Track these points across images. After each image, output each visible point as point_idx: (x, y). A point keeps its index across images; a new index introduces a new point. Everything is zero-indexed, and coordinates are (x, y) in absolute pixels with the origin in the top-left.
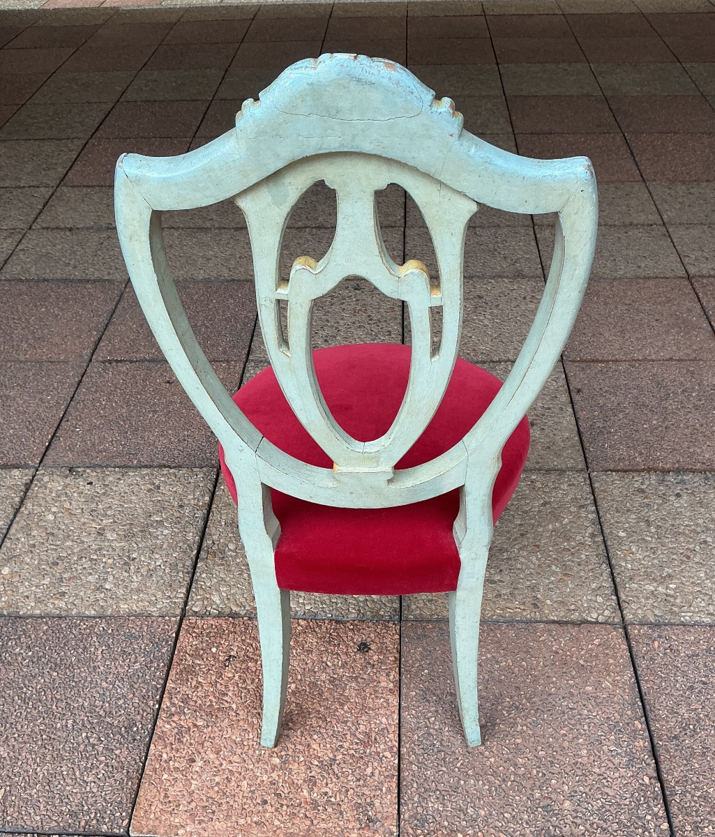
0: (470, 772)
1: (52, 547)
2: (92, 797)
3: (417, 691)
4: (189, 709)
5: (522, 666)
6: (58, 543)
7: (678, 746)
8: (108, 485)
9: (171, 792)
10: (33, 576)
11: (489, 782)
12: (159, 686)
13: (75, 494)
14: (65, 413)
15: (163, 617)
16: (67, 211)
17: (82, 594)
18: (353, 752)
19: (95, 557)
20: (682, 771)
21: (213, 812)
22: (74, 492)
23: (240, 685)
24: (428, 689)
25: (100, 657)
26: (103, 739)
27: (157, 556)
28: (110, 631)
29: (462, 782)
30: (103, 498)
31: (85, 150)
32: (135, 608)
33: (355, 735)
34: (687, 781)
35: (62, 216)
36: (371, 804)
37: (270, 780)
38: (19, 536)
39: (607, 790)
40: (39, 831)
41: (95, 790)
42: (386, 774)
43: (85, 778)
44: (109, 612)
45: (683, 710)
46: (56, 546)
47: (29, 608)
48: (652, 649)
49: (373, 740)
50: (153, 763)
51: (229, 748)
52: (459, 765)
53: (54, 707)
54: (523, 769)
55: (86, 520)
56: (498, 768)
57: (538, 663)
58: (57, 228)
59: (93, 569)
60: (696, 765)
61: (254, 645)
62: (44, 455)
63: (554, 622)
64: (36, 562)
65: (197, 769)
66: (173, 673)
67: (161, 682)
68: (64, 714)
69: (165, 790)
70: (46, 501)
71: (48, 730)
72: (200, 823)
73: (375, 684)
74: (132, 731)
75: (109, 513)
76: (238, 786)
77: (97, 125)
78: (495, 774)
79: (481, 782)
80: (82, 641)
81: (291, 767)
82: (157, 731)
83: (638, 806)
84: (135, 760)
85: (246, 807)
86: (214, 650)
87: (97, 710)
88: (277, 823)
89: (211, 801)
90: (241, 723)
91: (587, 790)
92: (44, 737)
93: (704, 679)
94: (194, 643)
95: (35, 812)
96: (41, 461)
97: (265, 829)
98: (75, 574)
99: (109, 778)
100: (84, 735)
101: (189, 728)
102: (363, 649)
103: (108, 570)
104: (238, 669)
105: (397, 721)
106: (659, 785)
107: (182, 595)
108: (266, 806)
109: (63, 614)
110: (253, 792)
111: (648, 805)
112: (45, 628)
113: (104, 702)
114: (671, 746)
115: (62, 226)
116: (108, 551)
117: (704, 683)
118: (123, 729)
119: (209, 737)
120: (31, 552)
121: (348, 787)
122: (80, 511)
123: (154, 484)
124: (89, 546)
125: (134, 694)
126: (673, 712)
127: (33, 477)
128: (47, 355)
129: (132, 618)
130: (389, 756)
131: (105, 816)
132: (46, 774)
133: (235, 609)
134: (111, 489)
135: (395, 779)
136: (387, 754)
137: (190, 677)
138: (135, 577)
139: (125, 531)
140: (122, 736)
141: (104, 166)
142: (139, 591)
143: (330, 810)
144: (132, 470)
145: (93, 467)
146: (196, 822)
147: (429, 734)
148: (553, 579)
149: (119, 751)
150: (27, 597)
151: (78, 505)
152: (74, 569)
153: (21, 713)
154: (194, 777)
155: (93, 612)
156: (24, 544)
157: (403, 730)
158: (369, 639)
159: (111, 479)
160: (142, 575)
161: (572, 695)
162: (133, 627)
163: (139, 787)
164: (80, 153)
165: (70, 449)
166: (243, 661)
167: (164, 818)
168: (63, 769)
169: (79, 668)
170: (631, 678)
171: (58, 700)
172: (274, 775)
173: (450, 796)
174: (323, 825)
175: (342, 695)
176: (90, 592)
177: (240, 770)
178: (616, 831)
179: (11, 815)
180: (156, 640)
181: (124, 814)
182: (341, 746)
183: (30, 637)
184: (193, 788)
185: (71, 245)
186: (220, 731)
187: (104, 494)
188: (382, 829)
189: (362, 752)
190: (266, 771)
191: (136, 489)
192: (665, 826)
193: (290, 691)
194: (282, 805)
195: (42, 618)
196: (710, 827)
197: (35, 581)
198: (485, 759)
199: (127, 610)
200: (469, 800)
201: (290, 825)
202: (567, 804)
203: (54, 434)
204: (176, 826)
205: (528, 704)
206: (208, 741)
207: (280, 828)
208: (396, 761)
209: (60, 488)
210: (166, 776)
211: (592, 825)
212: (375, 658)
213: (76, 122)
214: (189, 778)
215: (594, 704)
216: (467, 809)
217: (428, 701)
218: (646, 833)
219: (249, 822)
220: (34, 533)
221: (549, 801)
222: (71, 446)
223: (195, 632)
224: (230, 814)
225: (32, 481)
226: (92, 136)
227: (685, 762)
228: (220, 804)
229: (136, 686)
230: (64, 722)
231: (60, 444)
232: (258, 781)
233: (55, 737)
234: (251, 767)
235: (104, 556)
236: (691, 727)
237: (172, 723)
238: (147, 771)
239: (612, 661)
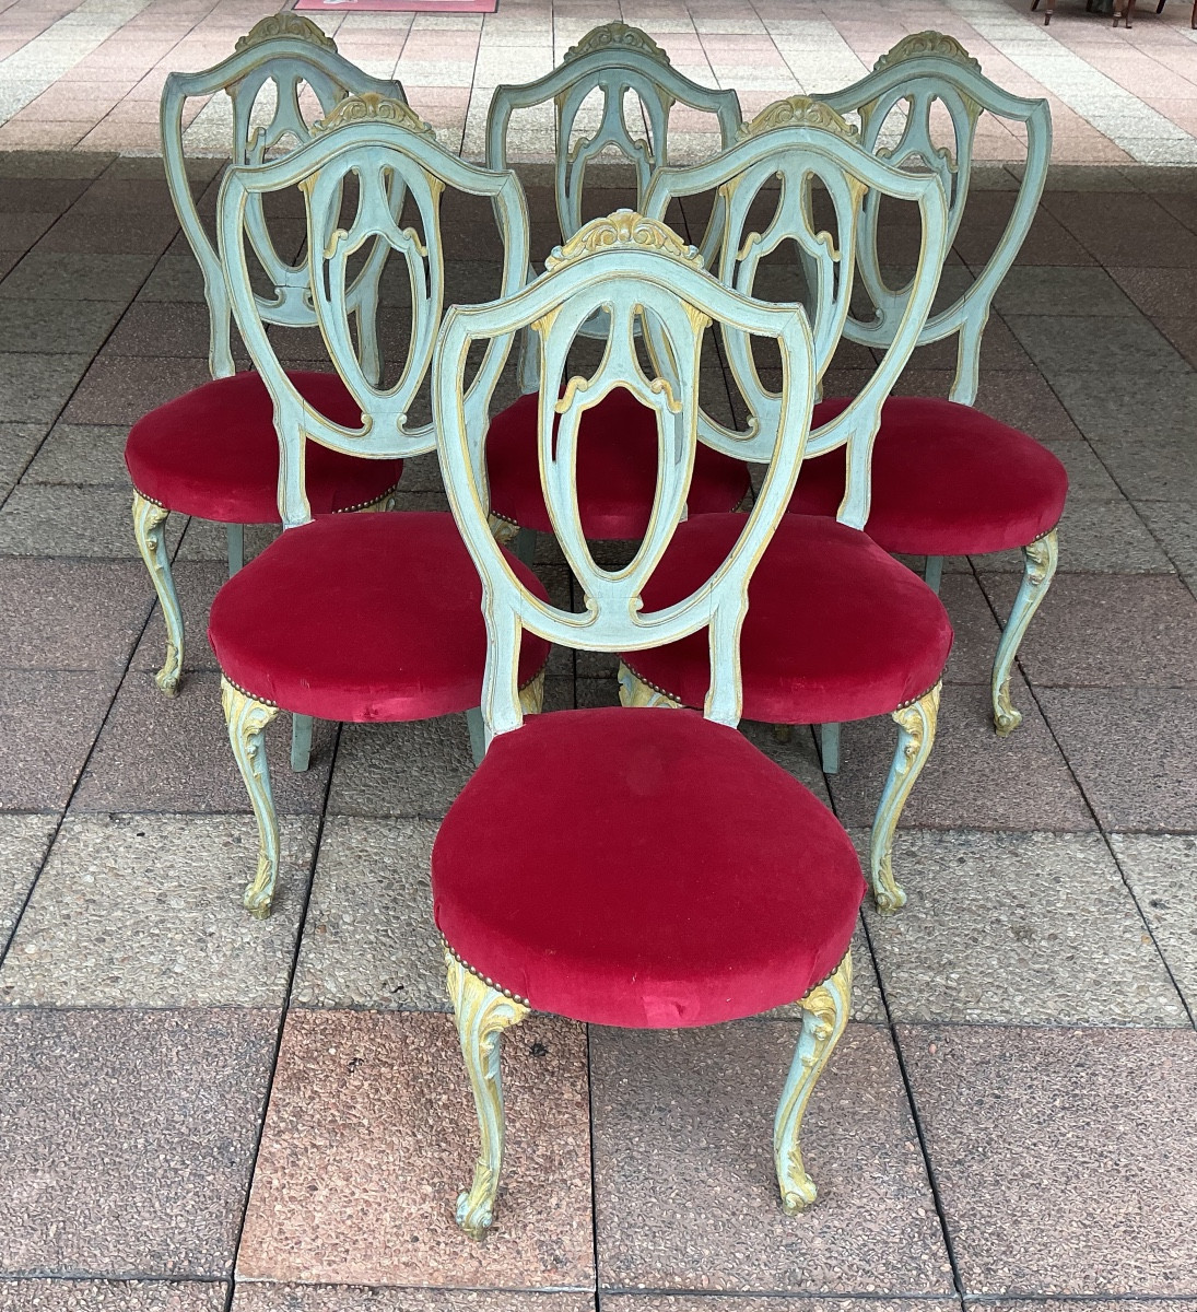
0: (689, 1204)
1: (95, 918)
2: (180, 1234)
3: (614, 1105)
4: (304, 1125)
5: (755, 1075)
6: (104, 913)
7: (963, 1172)
8: (166, 837)
9: (287, 1226)
10: (70, 957)
11: (714, 1216)
12: (260, 1096)
13: (121, 849)
14: (96, 741)
15: (259, 1009)
16: (73, 459)
17: (142, 979)
18: (530, 1178)
19: (157, 932)
20: (968, 1203)
21: (347, 1251)
22: (120, 846)
23: (371, 1096)
24: (628, 1103)
25: (175, 1059)
26: (188, 1162)
27: (244, 931)
28: (186, 1027)
29: (678, 1216)
30: (160, 853)
31: (91, 371)
32: (218, 997)
33: (532, 1159)
34: (975, 1215)
35: (65, 467)
36: (559, 1242)
37: (421, 1212)
38: (45, 904)
39: (871, 1226)
40: (110, 1276)
41: (183, 1225)
42: (577, 1205)
43: (168, 1211)
44: (183, 1002)
45: (969, 1129)
46: (100, 916)
47: (69, 997)
48: (928, 1055)
49: (556, 1163)
50: (260, 1191)
51: (363, 1173)
52: (673, 1195)
53: (117, 1123)
54: (758, 1200)
55: (139, 883)
56: (725, 1199)
57: (776, 1071)
58: (60, 484)
59: (155, 947)
60: (987, 1196)
61: (387, 1045)
62: (72, 796)
64: (73, 938)
65: (321, 1199)
66: (278, 1080)
67: (264, 1091)
68: (131, 1132)
69: (280, 1224)
70: (80, 858)
71: (110, 1152)
72: (330, 1265)
73: (556, 1095)
74: (228, 1152)
75: (171, 873)
76: (377, 1220)
77: (105, 336)
78: (721, 1206)
79: (703, 1216)
80: (148, 1040)
81: (447, 1196)
82: (263, 1152)
83: (910, 1245)
84: (235, 1187)
85: (390, 1245)
86: (332, 1051)
87: (177, 1126)
88: (433, 1264)
89: (342, 1237)
90: (377, 1143)
91: (844, 1226)
92: (106, 1160)
93: (996, 1092)
94: (305, 1042)
95: (102, 1254)
96: (68, 805)
97: (418, 1272)
98: (130, 954)
99: (202, 1210)
100: (162, 1157)
101: (306, 1149)
102: (538, 1051)
103: (178, 948)
104: (367, 1076)
105: (588, 1142)
106: (938, 1219)
107: (283, 982)
108: (417, 1244)
109: (119, 1005)
110: (398, 1227)
111: (925, 1243)
112: (95, 1023)
113: (185, 1116)
114: (954, 1172)
115: (68, 482)
116: (174, 923)
117: (998, 1097)
118: (215, 1149)
119: (334, 1160)
120: (66, 925)
121: (527, 1221)
122: (130, 871)
123: (232, 836)
124: (147, 918)
125: (226, 1106)
126: (955, 1131)
127: (59, 825)
128: (62, 661)
129: (216, 1010)
130: (580, 1184)
131: (199, 1256)
132: (113, 1207)
133: (357, 999)
134: (172, 842)
135: (589, 1212)
136: (577, 1181)
137: (302, 1085)
138: (214, 958)
139: (195, 897)
140: (215, 1159)
141: (122, 396)
142: (221, 975)
143: (503, 1249)
144: (199, 817)
145: (144, 812)
146: (325, 1263)
147: (632, 1158)
149: (212, 1177)
150: (65, 983)
151: (127, 863)
152: (128, 947)
153: (71, 1131)
154: (318, 1208)
155: (160, 1003)
156: (53, 914)
157: (596, 1153)
158: (545, 1040)
159: (170, 829)
160: (225, 955)
161: (821, 1109)
162: (218, 1022)
163: (243, 1220)
164: (84, 375)
165: (108, 789)
166: (373, 1066)
167: (280, 1258)
168: (136, 1200)
169: (147, 1074)
170: (899, 1090)
171: (121, 1115)
172: (426, 1207)
173: (664, 1232)
174: (495, 1267)
175: (511, 1109)
176: (153, 976)
177: (379, 1200)
178: (882, 1274)
179: (69, 1257)
180: (253, 1039)
181: (226, 1253)
182: (514, 1172)
183: (74, 1034)
184: (316, 1222)
185: (83, 509)
186: (349, 1152)
187: (162, 848)
188: (575, 1271)
189: (543, 1179)
190: (415, 1201)
191: (207, 842)
192: (947, 1267)
193: (441, 1103)
194: (438, 1243)
195: (89, 1010)
196: (1006, 1269)
197: (75, 962)
198: (708, 1189)
199: (208, 1001)
200: (688, 1238)
201: (451, 1266)
202: (818, 1241)
203: (84, 768)
204: (298, 1268)
205: (764, 1121)
206: (333, 1165)
207: (438, 1270)
208: (590, 1191)
209: (98, 841)
210: (278, 1207)
211: (850, 1266)
212: (555, 1063)
213: (72, 329)
214: (311, 1209)
215: (851, 1121)
216: (685, 1248)
217: (629, 1117)
218: (922, 1276)
219: (396, 1263)
220: (67, 899)
221: (794, 1239)
222: (109, 785)
223: (304, 1028)
224: (369, 1253)
225: (57, 831)
226: (99, 351)
227: (972, 1192)
228: (355, 1242)
229: (228, 1096)
230: (132, 1142)
231: (93, 782)
232: (405, 1214)
233: (121, 1160)
234: (393, 1197)
235: (169, 929)
236: (980, 1149)
237: (282, 1142)
238: (252, 1201)
239: (874, 1069)
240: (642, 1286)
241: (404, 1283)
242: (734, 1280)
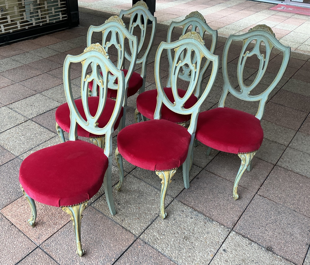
9: (13, 209)
18: (50, 224)
21: (16, 217)
26: (13, 192)
33: (54, 221)
36: (42, 235)
42: (51, 232)
48: (138, 247)
49: (56, 224)
50: (16, 202)
52: (67, 240)
57: (108, 232)
63: (122, 227)
65: (21, 208)
68: (12, 184)
71: (7, 185)
72: (11, 217)
76: (24, 215)
79: (67, 247)
84: (14, 199)
85: (21, 220)
88: (23, 226)
89: (17, 215)
97: (20, 226)
99: (7, 199)
100: (11, 189)
105: (65, 224)
117: (140, 263)
121: (42, 229)
126: (125, 263)
135: (52, 234)
136: (56, 229)
140: (17, 194)
147: (68, 231)
148: (134, 217)
149: (13, 196)
157: (64, 227)
161: (107, 243)
163: (9, 204)
167: (7, 212)
170: (124, 249)
173: (58, 245)
174: (30, 233)
181: (2, 207)
182: (49, 221)
184: (17, 210)
189: (52, 225)
200: (60, 248)
201: (25, 228)
204: (7, 215)
205: (95, 239)
207: (23, 228)
208: (56, 231)
210: (15, 205)
214: (19, 208)
215: (109, 249)
216: (58, 249)
219: (19, 223)
221: (75, 260)
224: (18, 219)
225: (54, 137)
233: (7, 187)
238: (13, 202)
239: (124, 243)
240: (45, 250)
241: (17, 226)
242: (58, 260)
